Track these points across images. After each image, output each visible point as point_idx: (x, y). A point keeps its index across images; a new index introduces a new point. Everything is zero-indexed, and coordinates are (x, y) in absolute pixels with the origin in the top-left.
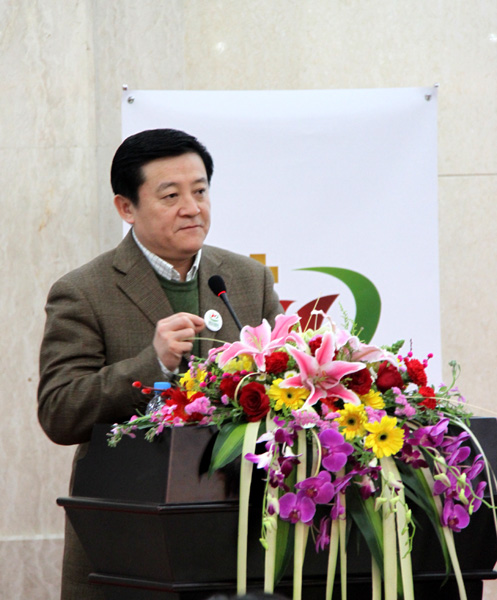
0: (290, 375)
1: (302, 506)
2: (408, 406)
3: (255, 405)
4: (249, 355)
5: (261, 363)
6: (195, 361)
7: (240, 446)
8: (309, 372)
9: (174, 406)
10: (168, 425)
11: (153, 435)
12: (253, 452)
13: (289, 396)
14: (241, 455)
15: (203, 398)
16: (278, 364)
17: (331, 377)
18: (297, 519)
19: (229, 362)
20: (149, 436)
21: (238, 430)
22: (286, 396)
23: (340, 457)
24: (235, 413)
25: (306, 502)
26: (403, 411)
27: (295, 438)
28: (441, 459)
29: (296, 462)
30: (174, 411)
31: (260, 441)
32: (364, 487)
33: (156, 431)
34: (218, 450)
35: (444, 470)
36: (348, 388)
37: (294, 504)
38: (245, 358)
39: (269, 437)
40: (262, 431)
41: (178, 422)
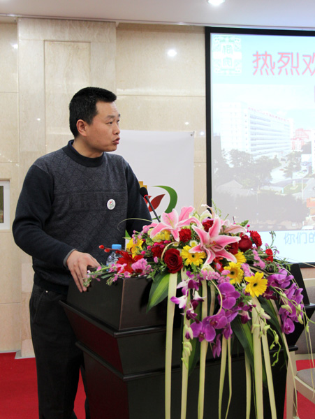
0: (193, 243)
1: (206, 330)
2: (261, 261)
3: (174, 263)
4: (168, 231)
5: (177, 236)
6: (137, 234)
7: (167, 291)
8: (204, 242)
9: (125, 265)
10: (121, 276)
11: (111, 282)
12: (175, 296)
13: (193, 256)
14: (167, 298)
15: (143, 259)
16: (186, 236)
17: (218, 245)
18: (203, 339)
19: (157, 235)
20: (109, 283)
21: (164, 279)
22: (191, 256)
23: (232, 300)
24: (162, 268)
25: (208, 328)
26: (258, 264)
27: (200, 285)
28: (284, 295)
29: (201, 301)
30: (125, 267)
31: (179, 287)
32: (244, 317)
33: (113, 280)
34: (153, 293)
35: (287, 302)
36: (228, 251)
37: (201, 329)
38: (166, 233)
39: (184, 284)
40: (179, 280)
41: (127, 274)
